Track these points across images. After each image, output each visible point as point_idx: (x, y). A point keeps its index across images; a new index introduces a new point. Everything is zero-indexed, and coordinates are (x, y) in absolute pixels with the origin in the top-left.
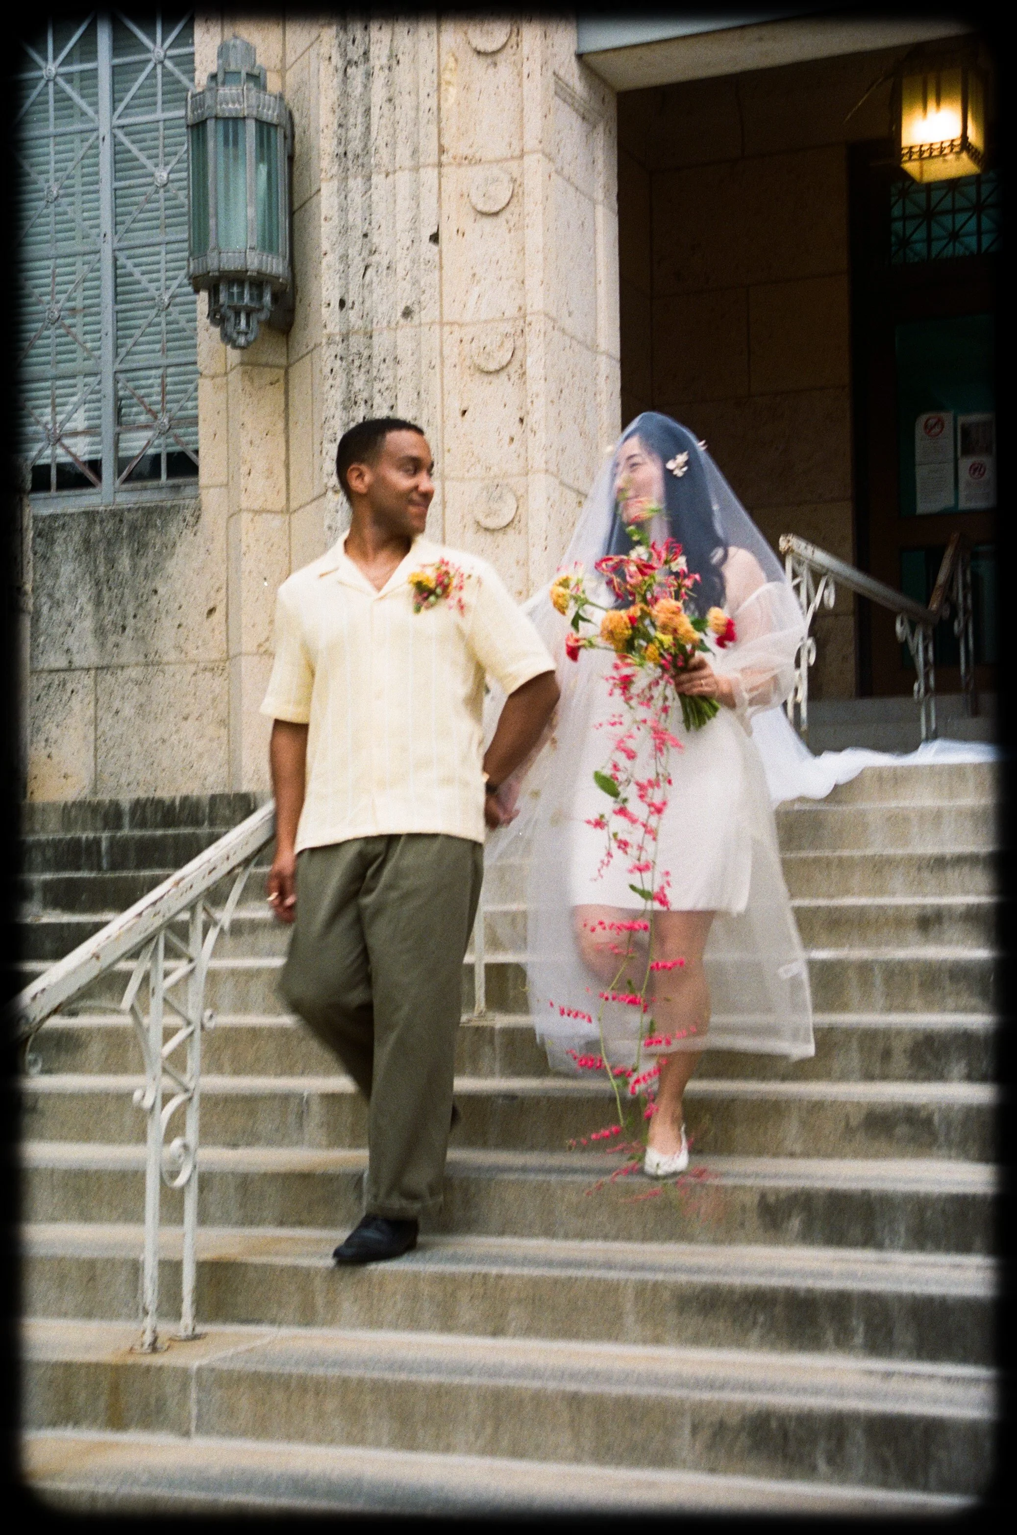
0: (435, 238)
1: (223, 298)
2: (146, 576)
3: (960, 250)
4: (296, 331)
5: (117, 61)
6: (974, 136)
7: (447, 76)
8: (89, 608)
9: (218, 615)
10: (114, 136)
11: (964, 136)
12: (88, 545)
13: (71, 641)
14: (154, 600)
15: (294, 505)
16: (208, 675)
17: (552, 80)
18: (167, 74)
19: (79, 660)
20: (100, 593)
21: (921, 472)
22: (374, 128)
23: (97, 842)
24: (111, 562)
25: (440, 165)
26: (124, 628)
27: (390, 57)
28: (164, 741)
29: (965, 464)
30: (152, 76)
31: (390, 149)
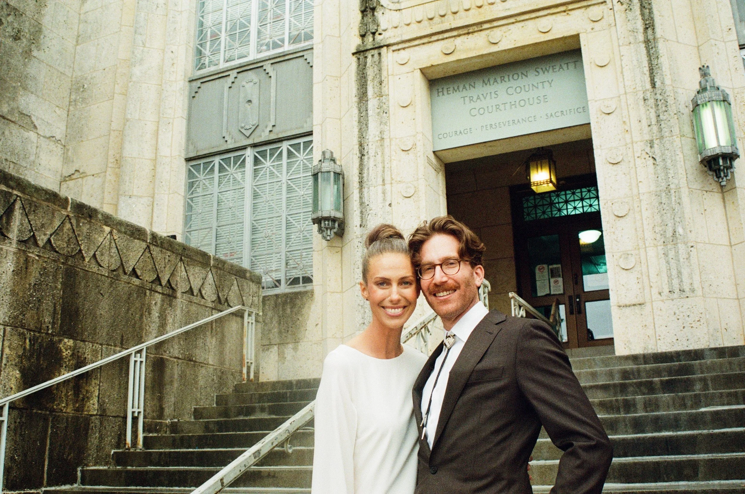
0: (390, 205)
1: (323, 225)
2: (296, 314)
3: (546, 216)
4: (345, 236)
5: (289, 161)
6: (554, 179)
7: (393, 158)
8: (276, 325)
9: (319, 326)
10: (287, 183)
11: (551, 179)
12: (276, 305)
13: (271, 336)
14: (298, 322)
15: (344, 290)
16: (316, 345)
17: (426, 158)
18: (304, 164)
19: (273, 342)
20: (280, 320)
21: (538, 284)
22: (370, 173)
23: (286, 393)
24: (284, 310)
25: (391, 183)
26: (288, 331)
27: (375, 153)
28: (301, 367)
29: (552, 280)
30: (299, 165)
31: (375, 180)
